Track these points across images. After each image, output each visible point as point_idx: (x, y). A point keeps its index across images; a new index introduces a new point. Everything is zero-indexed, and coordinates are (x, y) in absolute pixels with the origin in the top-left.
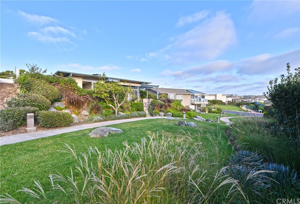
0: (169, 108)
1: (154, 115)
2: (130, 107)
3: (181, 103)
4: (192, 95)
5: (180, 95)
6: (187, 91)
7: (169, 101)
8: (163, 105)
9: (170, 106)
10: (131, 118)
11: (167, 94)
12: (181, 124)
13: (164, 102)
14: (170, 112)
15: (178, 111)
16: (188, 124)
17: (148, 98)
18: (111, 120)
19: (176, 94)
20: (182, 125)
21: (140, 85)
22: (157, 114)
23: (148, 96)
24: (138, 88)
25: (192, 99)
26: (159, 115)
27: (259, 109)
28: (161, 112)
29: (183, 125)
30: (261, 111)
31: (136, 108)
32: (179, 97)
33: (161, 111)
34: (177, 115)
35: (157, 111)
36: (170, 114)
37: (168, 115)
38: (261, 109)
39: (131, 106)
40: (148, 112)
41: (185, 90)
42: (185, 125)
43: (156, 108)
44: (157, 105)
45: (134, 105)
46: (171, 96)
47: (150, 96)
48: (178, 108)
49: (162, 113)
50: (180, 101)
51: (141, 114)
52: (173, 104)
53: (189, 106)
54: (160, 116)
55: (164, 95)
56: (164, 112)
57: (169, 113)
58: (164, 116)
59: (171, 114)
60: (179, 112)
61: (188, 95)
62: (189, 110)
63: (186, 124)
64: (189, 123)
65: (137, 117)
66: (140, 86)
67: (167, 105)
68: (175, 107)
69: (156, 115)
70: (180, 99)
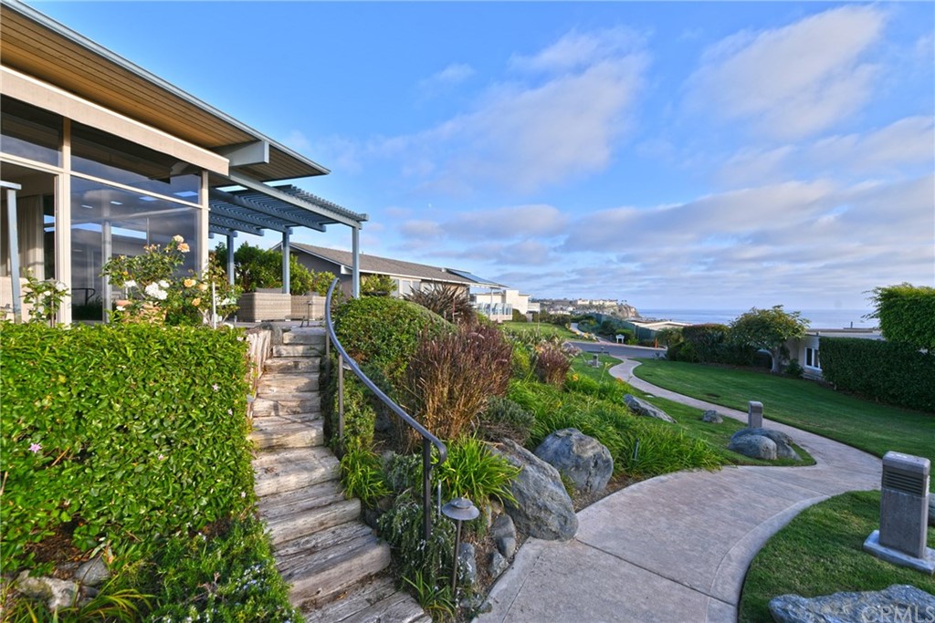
6: (449, 271)
17: (291, 290)
19: (423, 281)
23: (292, 279)
27: (618, 334)
30: (623, 338)
38: (623, 334)
41: (443, 271)
47: (303, 281)
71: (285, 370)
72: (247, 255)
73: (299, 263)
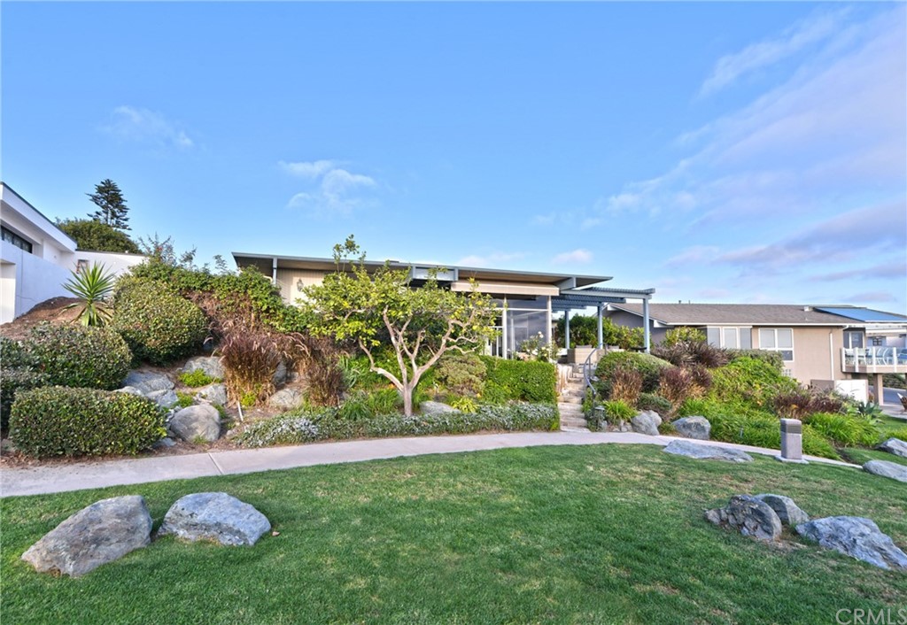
0: (697, 390)
1: (604, 424)
2: (477, 380)
3: (779, 366)
4: (851, 329)
5: (776, 330)
6: (816, 310)
7: (705, 357)
8: (662, 375)
9: (703, 381)
10: (473, 432)
11: (702, 329)
12: (750, 523)
13: (675, 360)
14: (700, 410)
15: (756, 407)
16: (813, 528)
18: (365, 436)
19: (754, 326)
20: (761, 536)
21: (554, 291)
22: (622, 422)
24: (550, 303)
25: (850, 351)
26: (632, 424)
28: (645, 409)
29: (769, 533)
31: (511, 386)
32: (769, 342)
33: (643, 405)
34: (747, 430)
35: (623, 403)
36: (697, 425)
37: (688, 426)
39: (484, 379)
40: (580, 406)
41: (807, 310)
42: (790, 531)
43: (616, 391)
44: (625, 377)
45: (505, 373)
46: (725, 337)
48: (758, 393)
49: (652, 418)
50: (775, 359)
51: (530, 416)
52: (727, 374)
53: (831, 383)
54: (635, 428)
55: (686, 330)
56: (661, 409)
57: (691, 420)
58: (663, 430)
59: (707, 425)
60: (759, 417)
61: (828, 330)
62: (834, 407)
63: (801, 529)
64: (823, 524)
65: (507, 429)
66: (558, 294)
67: (688, 376)
68: (743, 388)
69: (617, 424)
70: (777, 349)
71: (576, 382)
72: (578, 321)
73: (613, 322)
